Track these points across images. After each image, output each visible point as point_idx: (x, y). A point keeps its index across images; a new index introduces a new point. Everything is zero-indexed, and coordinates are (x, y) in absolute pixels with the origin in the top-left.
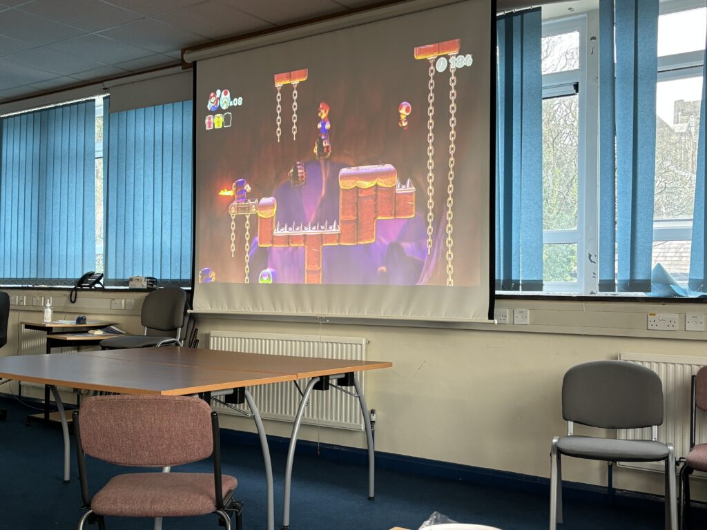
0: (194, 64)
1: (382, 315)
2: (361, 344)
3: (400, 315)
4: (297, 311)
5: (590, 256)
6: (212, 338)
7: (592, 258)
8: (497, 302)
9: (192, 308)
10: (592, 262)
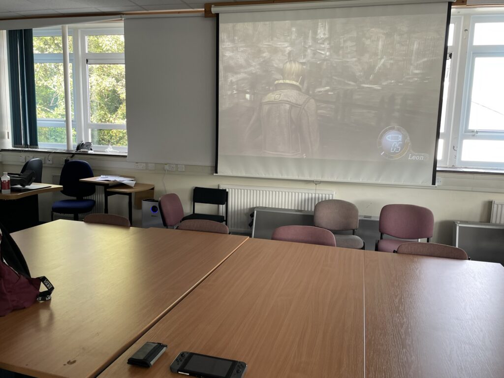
0: (217, 15)
1: (361, 180)
2: (332, 194)
3: (373, 181)
4: (298, 176)
5: (454, 147)
8: (437, 174)
9: (216, 172)
10: (454, 150)
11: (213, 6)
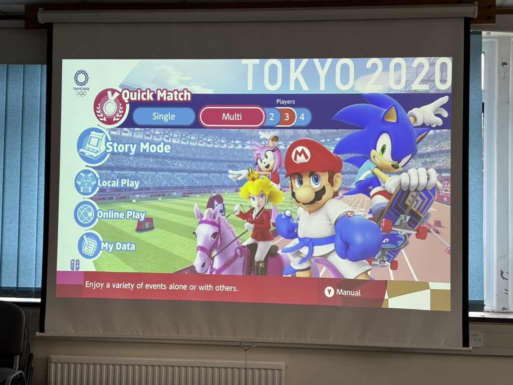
0: (49, 27)
1: (331, 341)
2: (279, 370)
3: (354, 341)
4: (211, 334)
5: (502, 273)
6: (53, 365)
7: (503, 275)
9: (42, 330)
10: (504, 278)
11: (40, 9)
